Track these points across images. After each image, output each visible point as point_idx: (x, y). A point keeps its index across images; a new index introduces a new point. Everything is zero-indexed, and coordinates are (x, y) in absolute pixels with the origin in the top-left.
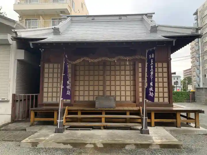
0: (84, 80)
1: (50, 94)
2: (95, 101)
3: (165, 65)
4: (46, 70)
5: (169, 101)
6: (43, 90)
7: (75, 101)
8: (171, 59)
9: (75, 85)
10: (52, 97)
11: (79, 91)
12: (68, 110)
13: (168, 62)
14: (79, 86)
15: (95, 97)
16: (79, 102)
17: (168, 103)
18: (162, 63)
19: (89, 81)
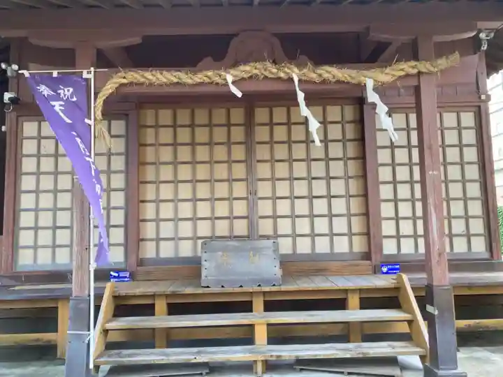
0: (176, 182)
1: (45, 237)
2: (200, 258)
3: (468, 119)
4: (29, 147)
5: (490, 248)
6: (15, 220)
7: (141, 262)
8: (488, 98)
9: (141, 199)
10: (54, 246)
11: (158, 220)
12: (116, 298)
13: (479, 107)
14: (158, 201)
15: (200, 242)
16: (158, 262)
17: (487, 255)
18: (455, 114)
19: (194, 181)
